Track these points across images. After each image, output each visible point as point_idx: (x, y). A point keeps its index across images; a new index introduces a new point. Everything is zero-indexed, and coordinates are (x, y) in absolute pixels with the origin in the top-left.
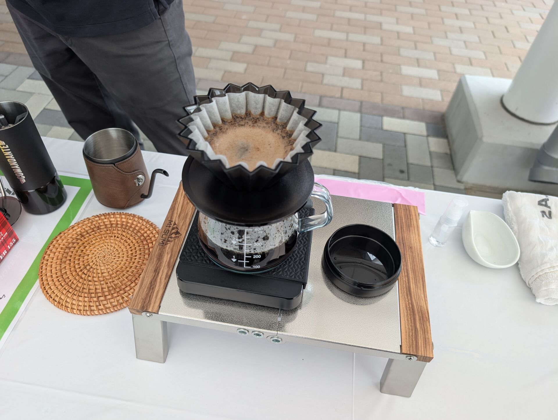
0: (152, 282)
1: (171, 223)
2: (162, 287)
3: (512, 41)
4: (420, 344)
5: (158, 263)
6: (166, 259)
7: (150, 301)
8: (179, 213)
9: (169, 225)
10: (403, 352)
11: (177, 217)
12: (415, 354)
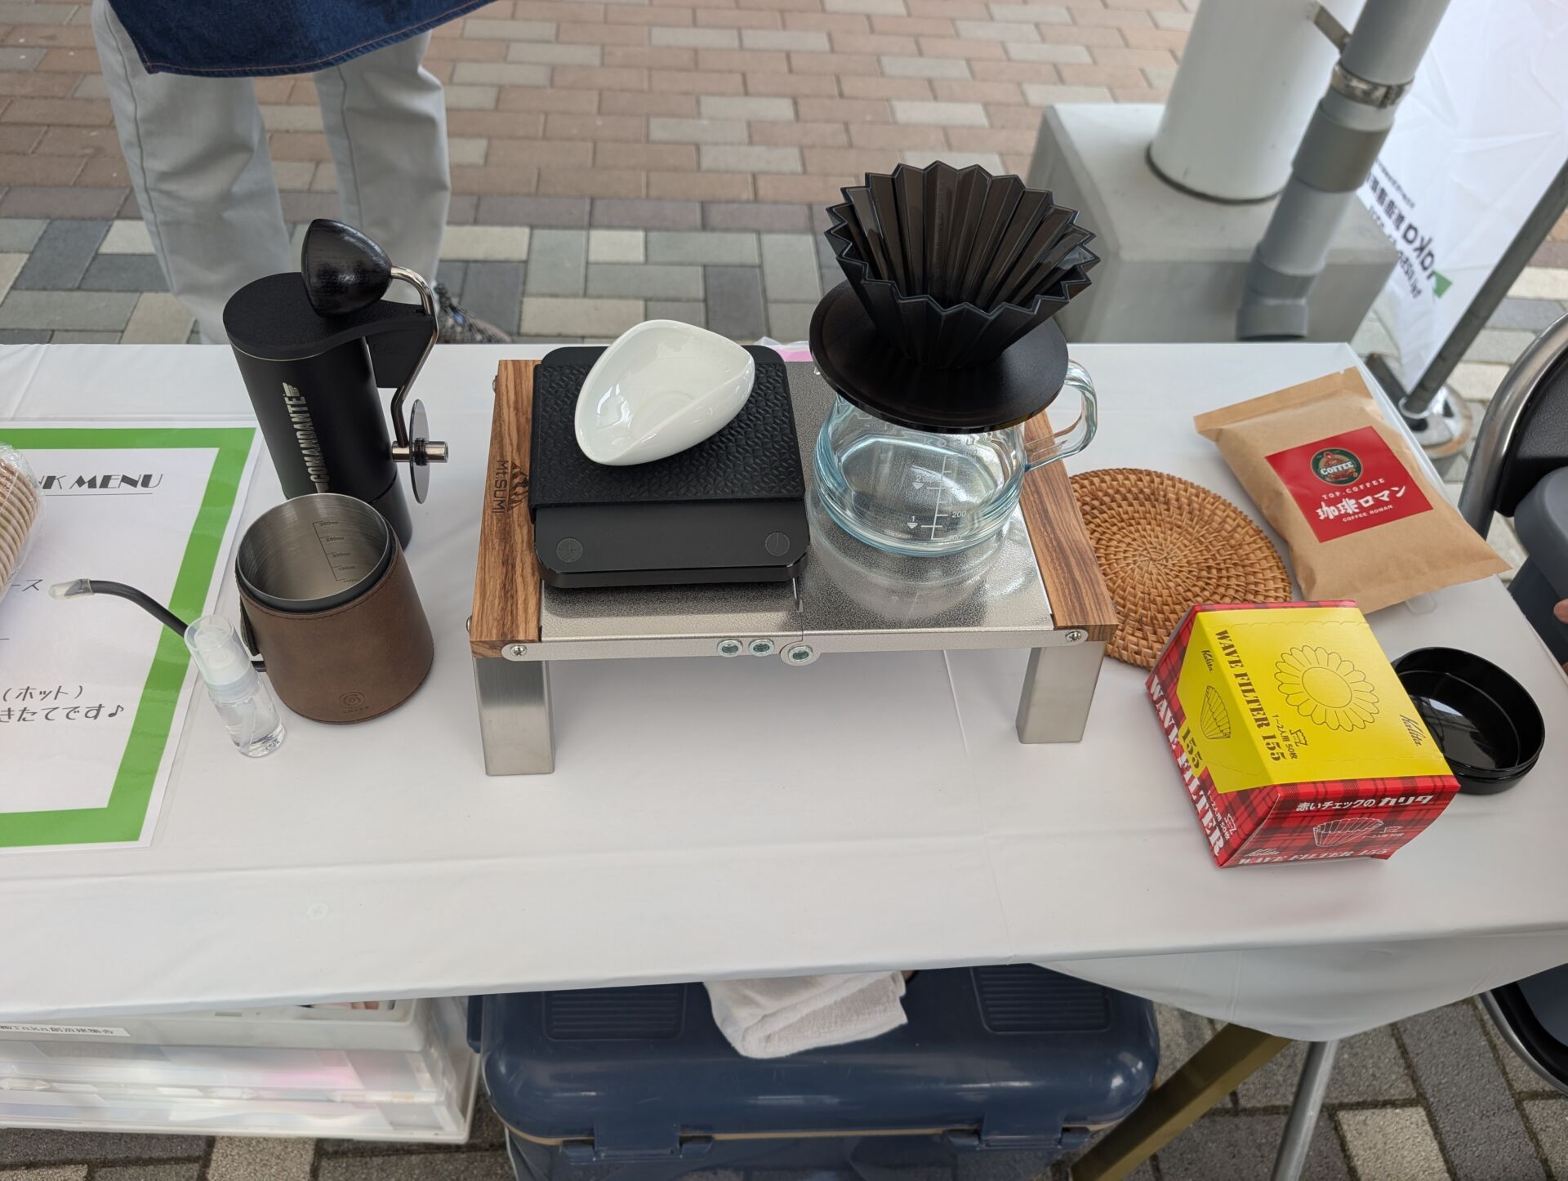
0: (505, 586)
1: (505, 465)
2: (531, 590)
3: (1149, 13)
4: (1088, 606)
5: (505, 547)
6: (520, 536)
7: (514, 620)
8: (515, 443)
9: (501, 471)
10: (1059, 624)
11: (514, 451)
12: (1084, 624)
